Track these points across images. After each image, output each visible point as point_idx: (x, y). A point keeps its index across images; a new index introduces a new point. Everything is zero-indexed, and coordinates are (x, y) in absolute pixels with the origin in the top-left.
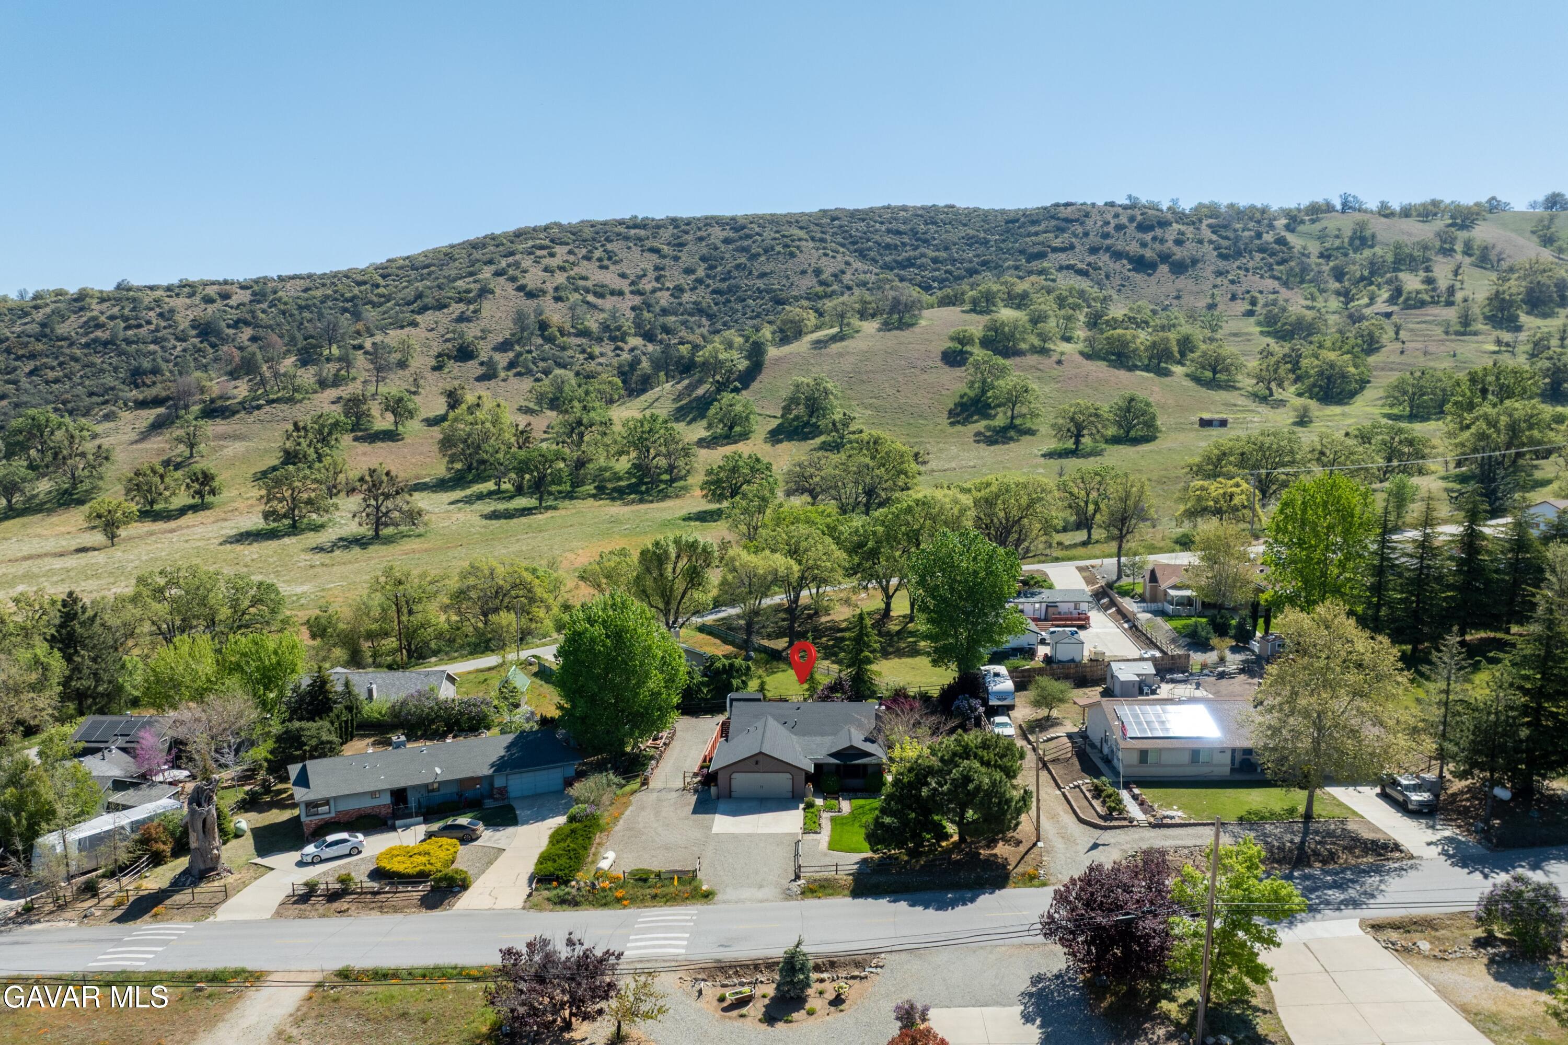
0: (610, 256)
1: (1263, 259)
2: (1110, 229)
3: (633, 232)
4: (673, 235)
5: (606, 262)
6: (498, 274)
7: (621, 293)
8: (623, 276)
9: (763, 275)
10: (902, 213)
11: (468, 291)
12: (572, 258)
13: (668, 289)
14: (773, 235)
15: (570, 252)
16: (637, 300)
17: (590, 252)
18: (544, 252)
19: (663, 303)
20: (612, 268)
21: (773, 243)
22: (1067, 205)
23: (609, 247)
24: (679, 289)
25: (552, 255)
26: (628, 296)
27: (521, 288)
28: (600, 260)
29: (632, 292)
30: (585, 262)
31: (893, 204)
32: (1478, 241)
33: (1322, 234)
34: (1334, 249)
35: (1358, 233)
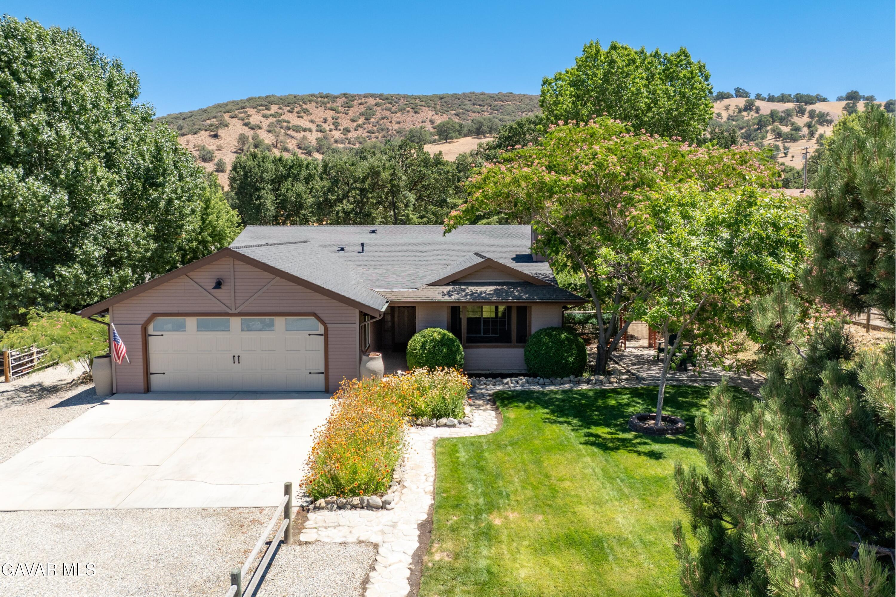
0: (306, 111)
3: (319, 99)
4: (344, 102)
5: (302, 114)
6: (232, 117)
7: (310, 131)
8: (312, 121)
9: (398, 123)
10: (481, 96)
11: (211, 125)
12: (280, 111)
13: (340, 130)
14: (405, 102)
15: (280, 108)
16: (320, 135)
17: (293, 109)
18: (264, 108)
19: (336, 137)
20: (305, 117)
21: (405, 106)
23: (304, 106)
24: (347, 131)
25: (268, 109)
26: (315, 132)
27: (246, 125)
28: (297, 113)
29: (317, 131)
30: (289, 114)
31: (476, 92)
32: (817, 112)
33: (727, 108)
34: (737, 116)
35: (748, 108)
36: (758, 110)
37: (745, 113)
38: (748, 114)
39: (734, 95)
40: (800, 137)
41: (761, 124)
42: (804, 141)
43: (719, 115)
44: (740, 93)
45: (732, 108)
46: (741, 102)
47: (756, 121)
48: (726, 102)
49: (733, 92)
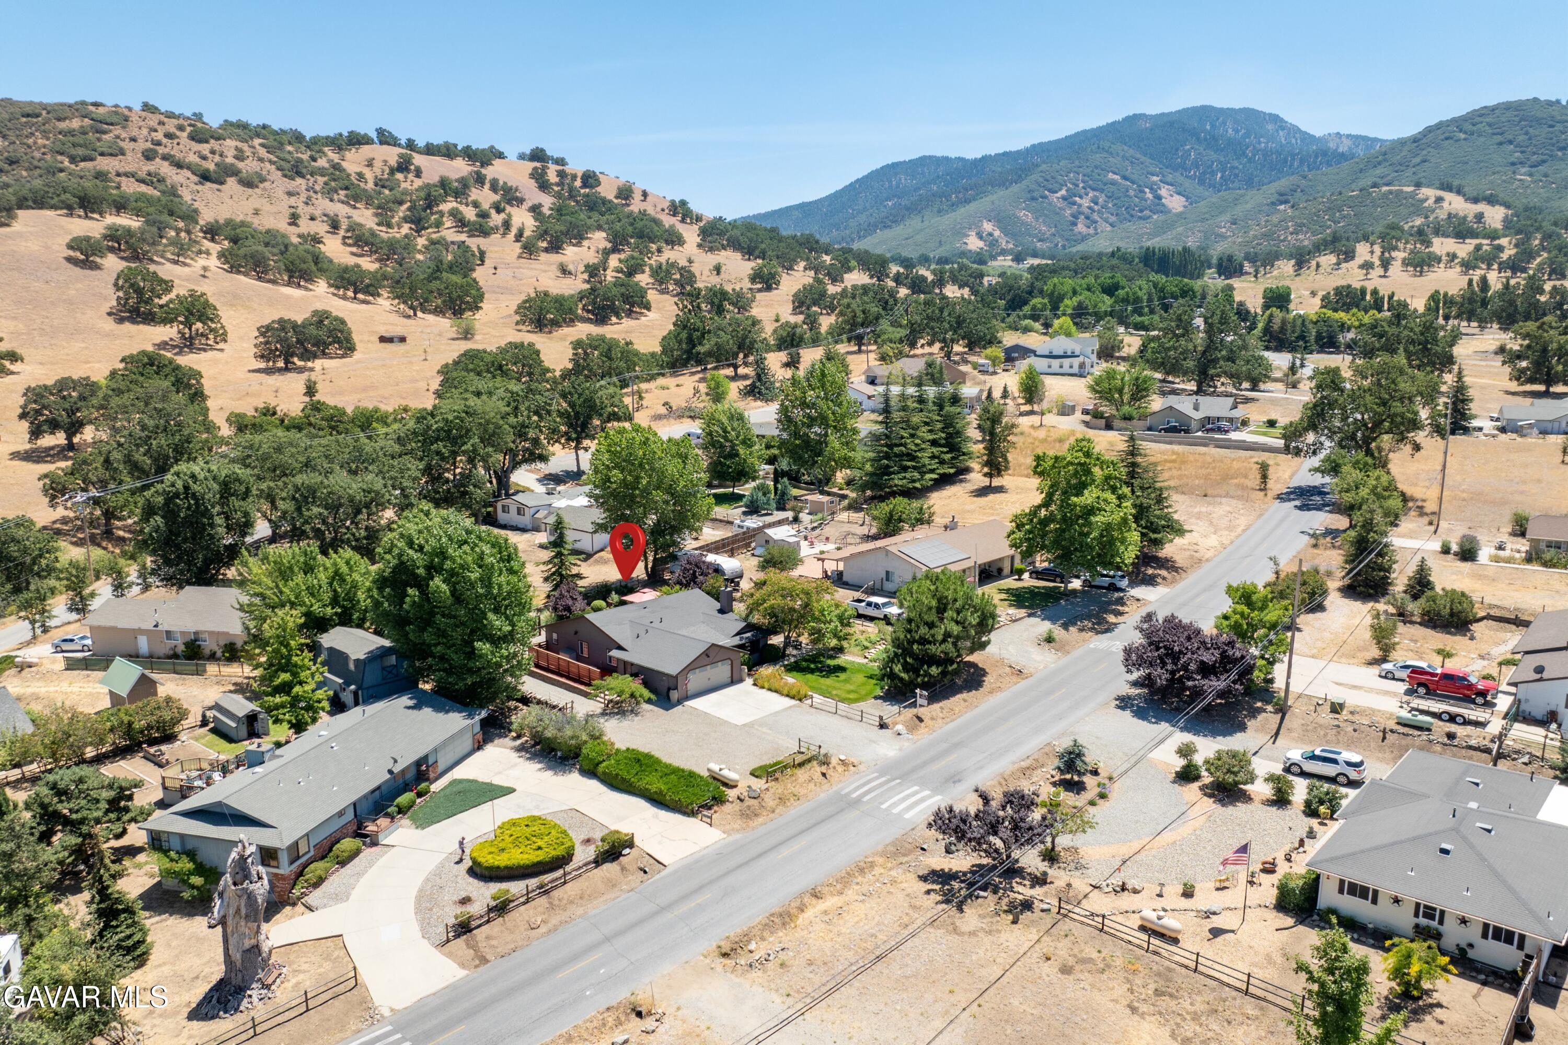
1: (326, 184)
2: (159, 136)
22: (96, 105)
32: (501, 183)
33: (370, 164)
34: (387, 180)
35: (404, 166)
36: (418, 173)
37: (399, 176)
38: (406, 177)
39: (376, 140)
40: (492, 228)
41: (430, 202)
42: (498, 236)
43: (360, 176)
44: (386, 138)
45: (378, 164)
46: (392, 155)
47: (422, 194)
48: (366, 151)
49: (374, 135)
